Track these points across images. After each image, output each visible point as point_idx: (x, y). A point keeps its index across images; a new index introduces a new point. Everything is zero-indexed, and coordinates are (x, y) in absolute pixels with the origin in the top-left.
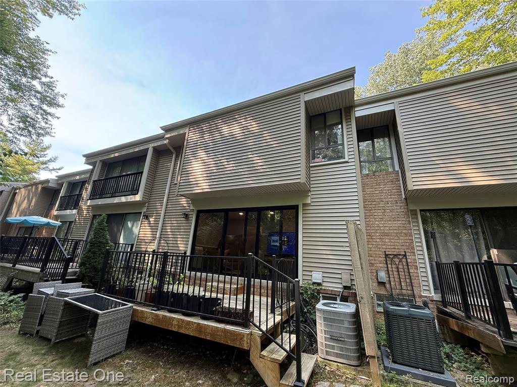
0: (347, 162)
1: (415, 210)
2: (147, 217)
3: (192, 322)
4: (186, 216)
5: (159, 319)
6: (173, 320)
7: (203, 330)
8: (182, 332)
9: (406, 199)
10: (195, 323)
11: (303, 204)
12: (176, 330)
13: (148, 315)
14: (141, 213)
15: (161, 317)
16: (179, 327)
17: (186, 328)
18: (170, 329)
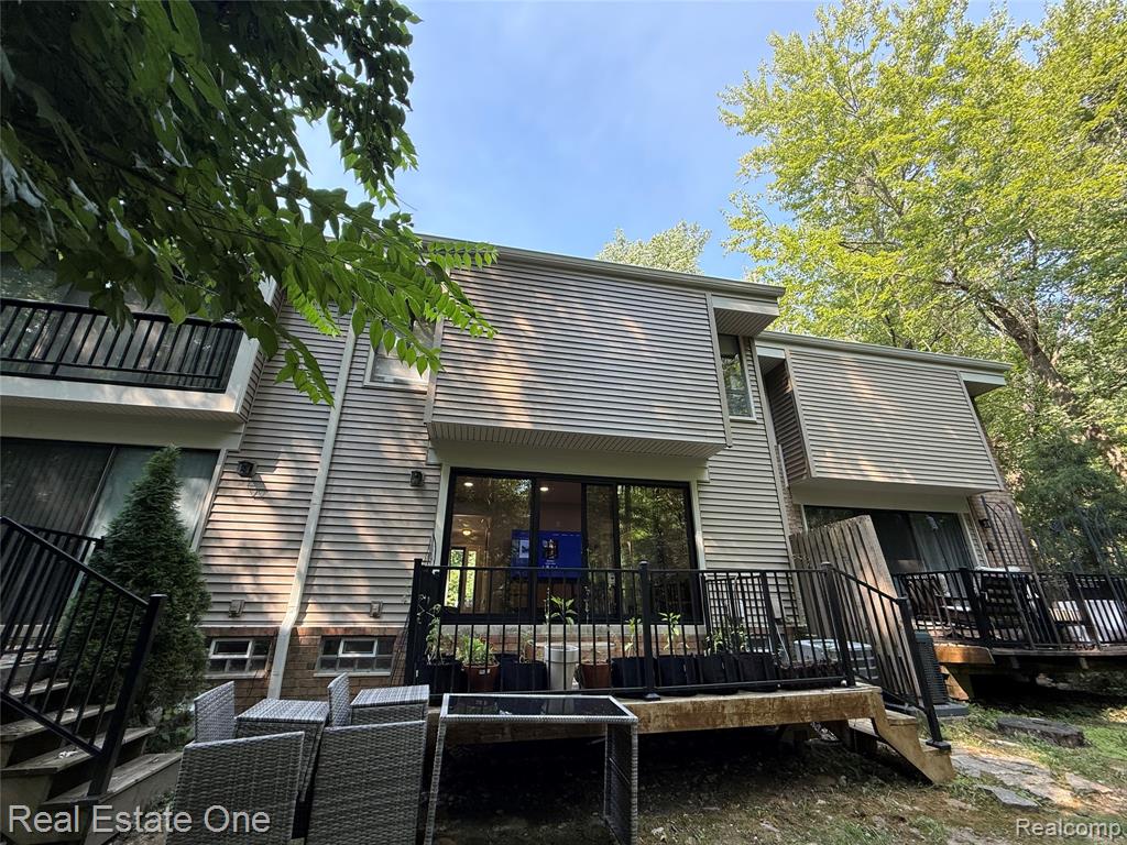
0: (755, 423)
1: (799, 506)
2: (248, 470)
3: (769, 699)
4: (418, 479)
5: (688, 714)
6: (723, 707)
7: (794, 708)
8: (752, 725)
9: (789, 488)
10: (774, 699)
11: (698, 481)
12: (737, 726)
13: (651, 712)
14: (217, 452)
15: (690, 707)
16: (741, 716)
17: (757, 715)
18: (722, 727)
